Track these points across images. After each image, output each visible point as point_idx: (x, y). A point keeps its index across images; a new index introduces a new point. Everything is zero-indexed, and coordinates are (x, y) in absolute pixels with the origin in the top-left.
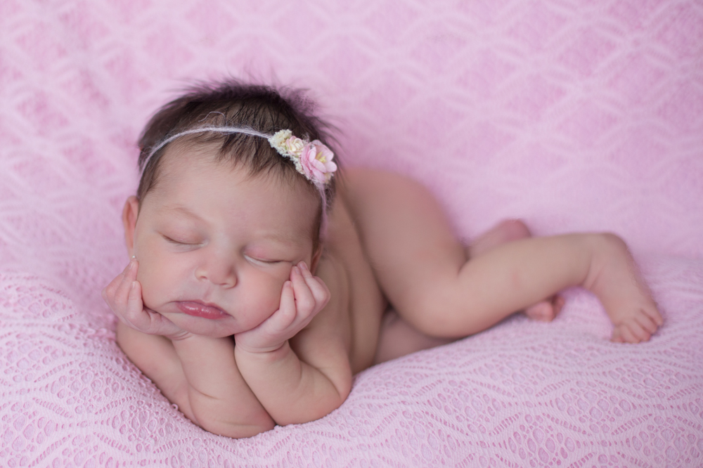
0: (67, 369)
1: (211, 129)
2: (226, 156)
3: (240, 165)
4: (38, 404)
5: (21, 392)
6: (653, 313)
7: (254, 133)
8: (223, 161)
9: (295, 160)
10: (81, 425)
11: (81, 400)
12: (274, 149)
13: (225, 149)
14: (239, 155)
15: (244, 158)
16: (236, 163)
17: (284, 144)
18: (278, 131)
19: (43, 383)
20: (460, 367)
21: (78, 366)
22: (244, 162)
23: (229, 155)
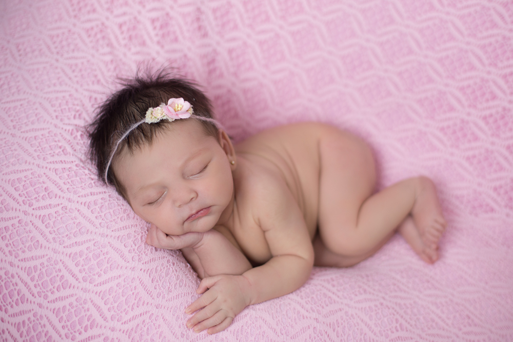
1: (119, 142)
2: (133, 148)
3: (142, 146)
5: (102, 235)
7: (136, 125)
8: (134, 152)
9: (164, 118)
10: (132, 269)
12: (151, 123)
13: (130, 146)
14: (137, 142)
15: (141, 141)
16: (140, 147)
17: (153, 117)
18: (145, 114)
22: (142, 143)
23: (134, 148)
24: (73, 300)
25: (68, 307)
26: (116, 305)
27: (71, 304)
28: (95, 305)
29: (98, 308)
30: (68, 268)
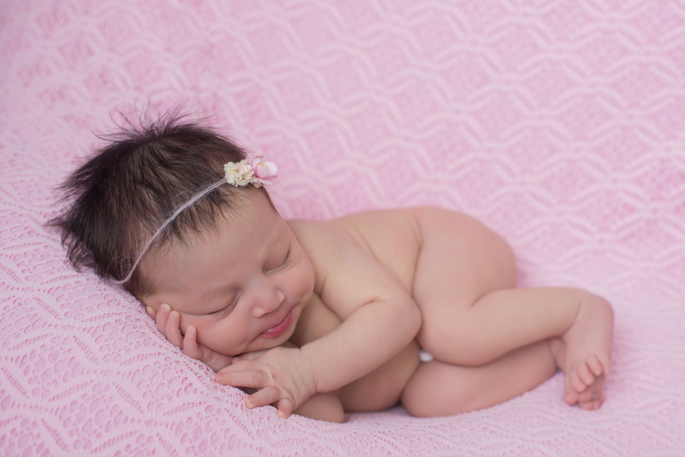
0: (115, 318)
4: (76, 343)
6: (605, 360)
10: (104, 373)
11: (112, 348)
19: (88, 325)
20: (532, 435)
21: (125, 317)
24: (16, 424)
25: (9, 436)
26: (80, 426)
27: (13, 431)
28: (48, 428)
29: (54, 433)
30: (12, 378)
